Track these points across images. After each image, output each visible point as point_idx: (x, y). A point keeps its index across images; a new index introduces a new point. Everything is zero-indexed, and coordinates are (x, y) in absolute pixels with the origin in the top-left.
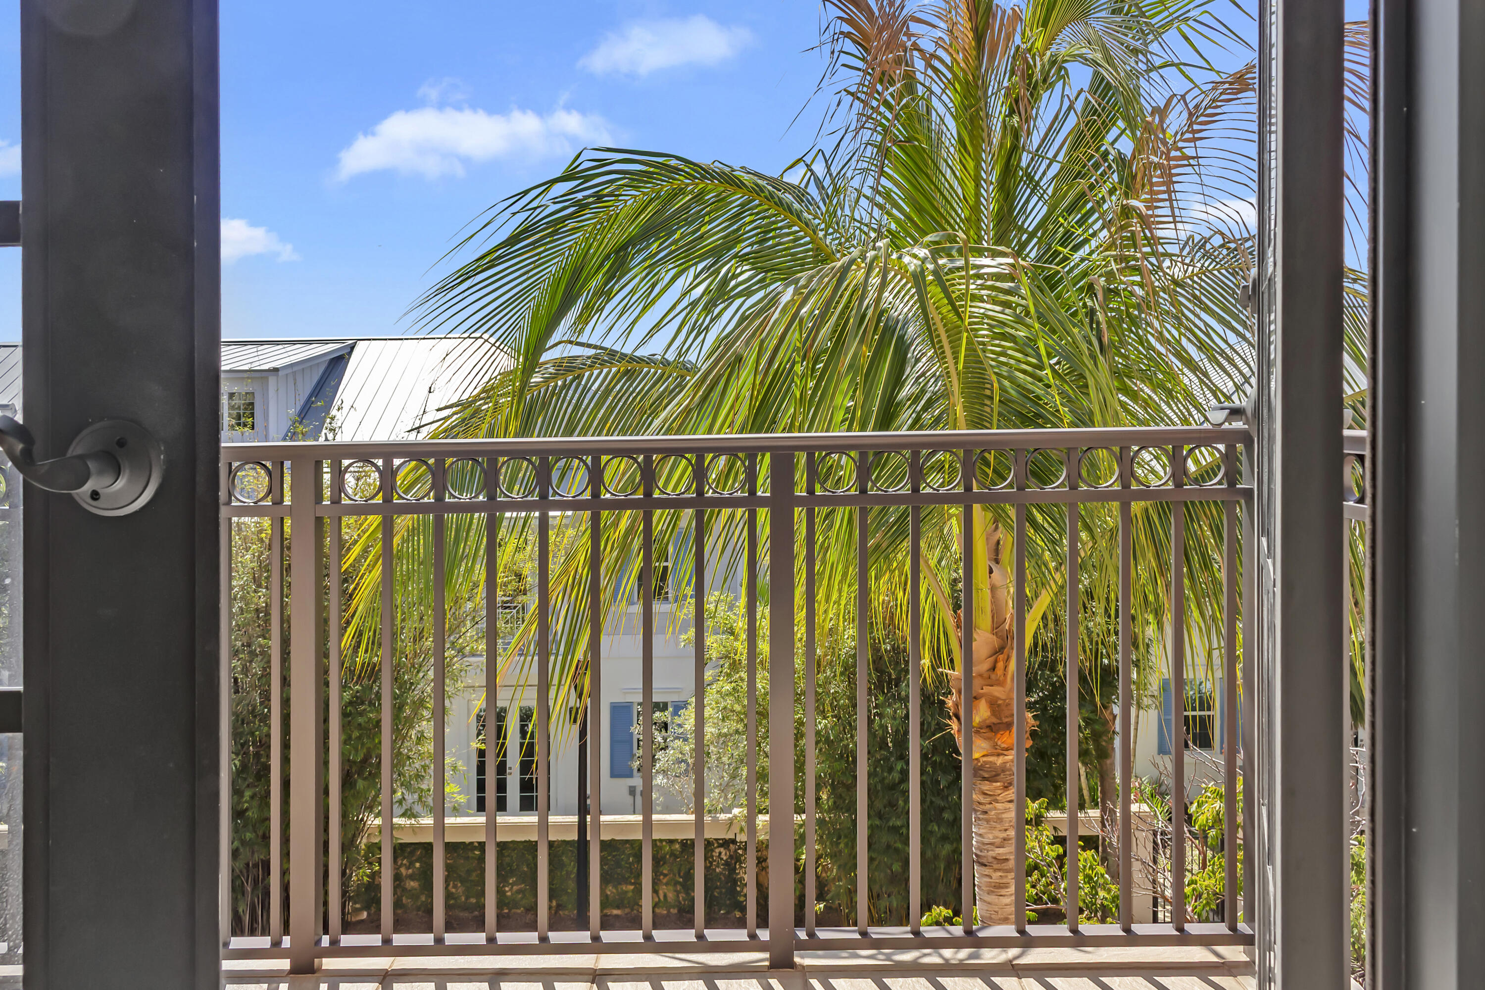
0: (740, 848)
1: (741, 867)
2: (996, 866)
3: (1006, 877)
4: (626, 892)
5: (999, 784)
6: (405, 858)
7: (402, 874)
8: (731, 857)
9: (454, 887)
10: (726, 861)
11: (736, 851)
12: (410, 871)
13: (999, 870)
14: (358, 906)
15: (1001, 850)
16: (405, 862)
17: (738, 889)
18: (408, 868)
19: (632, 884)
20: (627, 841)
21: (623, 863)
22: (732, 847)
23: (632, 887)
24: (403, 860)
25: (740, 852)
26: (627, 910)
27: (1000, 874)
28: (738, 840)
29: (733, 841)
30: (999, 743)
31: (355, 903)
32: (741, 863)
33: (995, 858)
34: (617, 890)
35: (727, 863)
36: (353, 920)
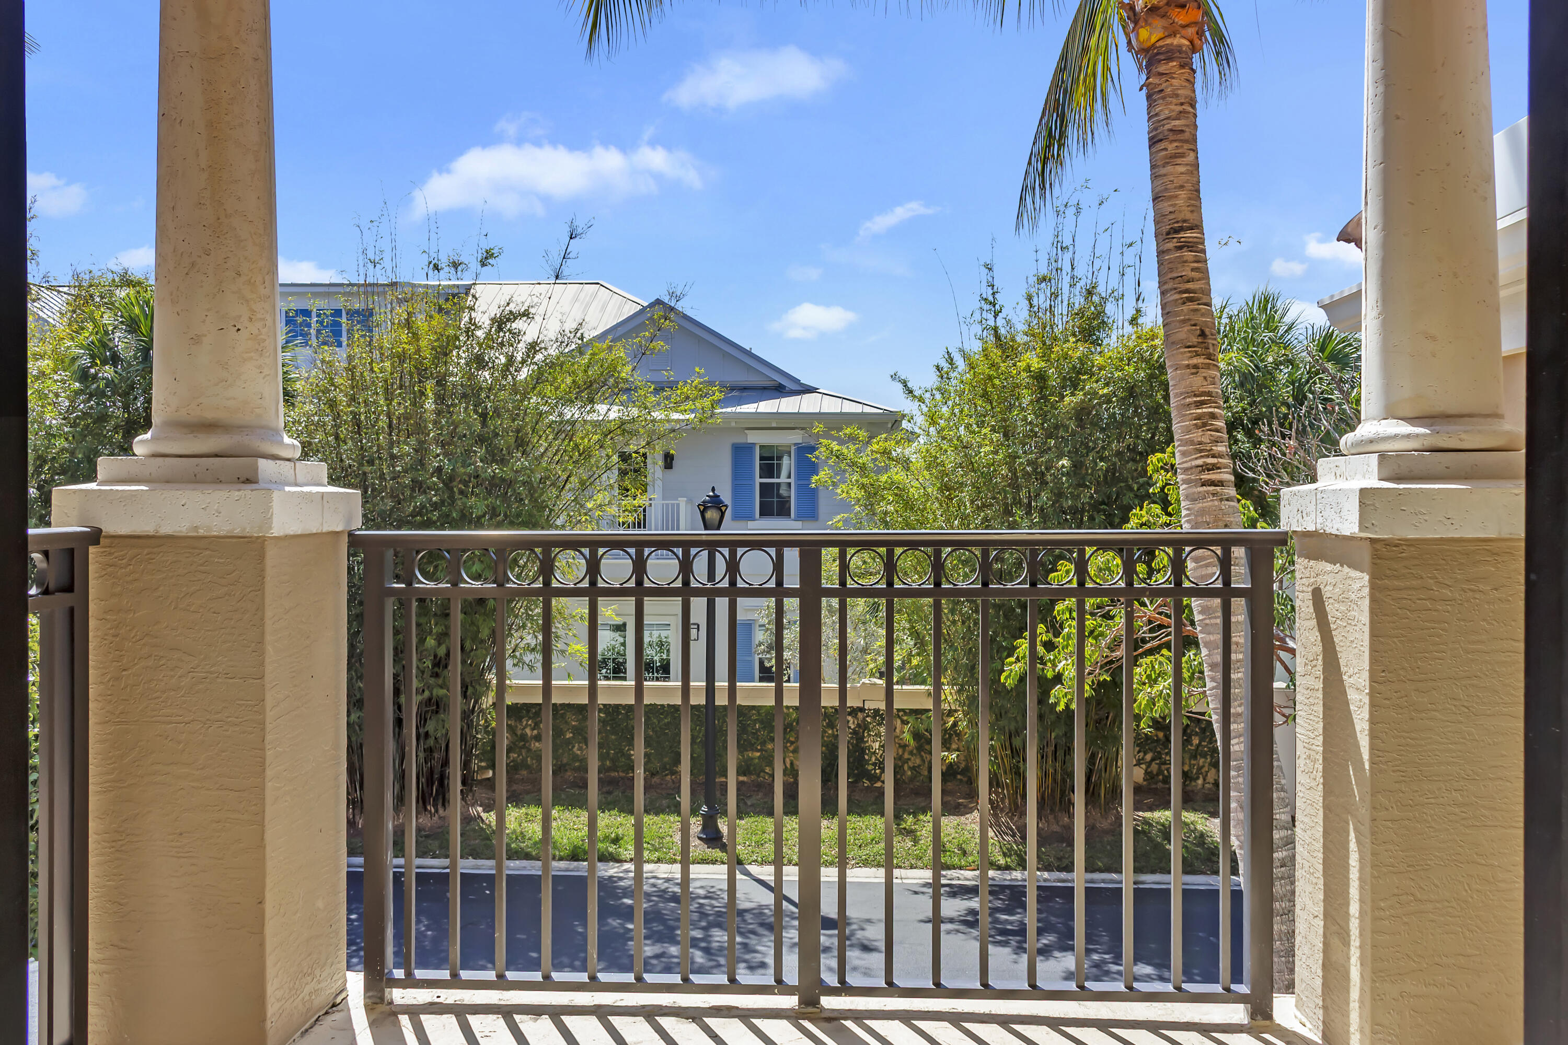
0: (868, 716)
1: (869, 735)
2: (1171, 138)
3: (1182, 147)
4: (752, 759)
5: (1175, 64)
6: (530, 718)
7: (527, 734)
8: (859, 725)
9: (578, 750)
10: (854, 730)
11: (864, 719)
12: (535, 732)
13: (1175, 141)
14: (483, 764)
15: (1177, 123)
16: (530, 722)
17: (866, 757)
18: (533, 729)
19: (758, 751)
20: (753, 707)
21: (750, 729)
22: (860, 715)
23: (758, 754)
24: (527, 721)
25: (868, 719)
26: (753, 777)
27: (1176, 144)
28: (866, 707)
29: (862, 710)
30: (1176, 20)
31: (481, 761)
32: (869, 731)
33: (1171, 130)
34: (743, 756)
35: (855, 732)
36: (479, 778)
